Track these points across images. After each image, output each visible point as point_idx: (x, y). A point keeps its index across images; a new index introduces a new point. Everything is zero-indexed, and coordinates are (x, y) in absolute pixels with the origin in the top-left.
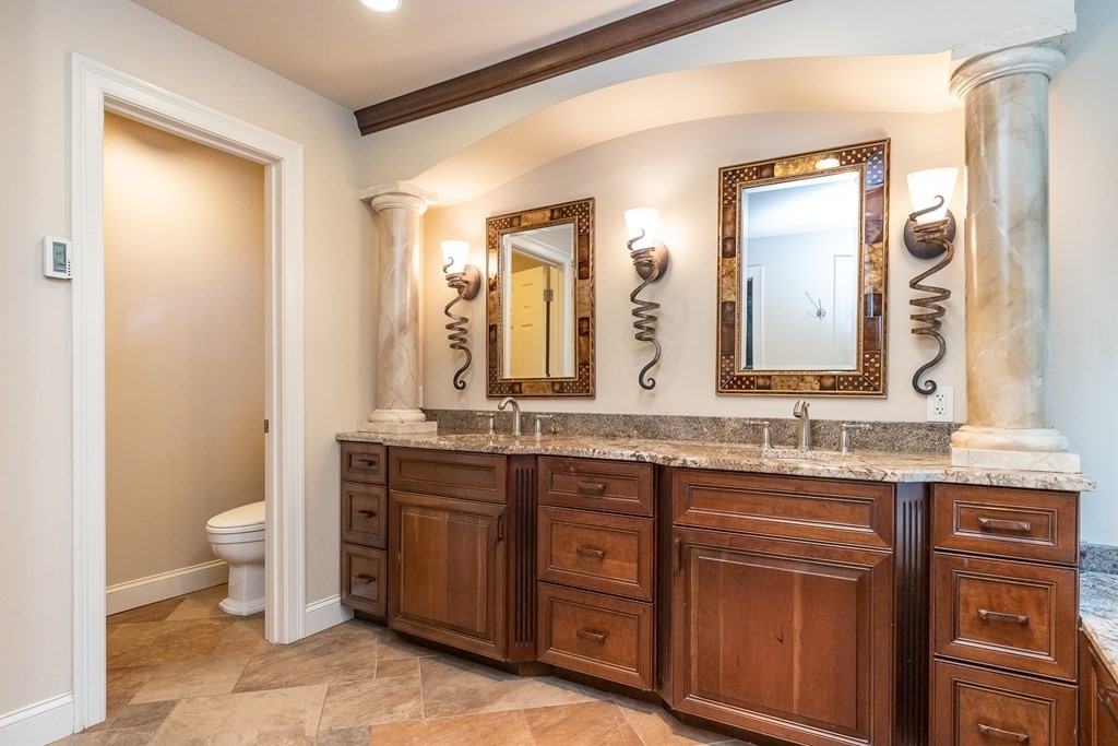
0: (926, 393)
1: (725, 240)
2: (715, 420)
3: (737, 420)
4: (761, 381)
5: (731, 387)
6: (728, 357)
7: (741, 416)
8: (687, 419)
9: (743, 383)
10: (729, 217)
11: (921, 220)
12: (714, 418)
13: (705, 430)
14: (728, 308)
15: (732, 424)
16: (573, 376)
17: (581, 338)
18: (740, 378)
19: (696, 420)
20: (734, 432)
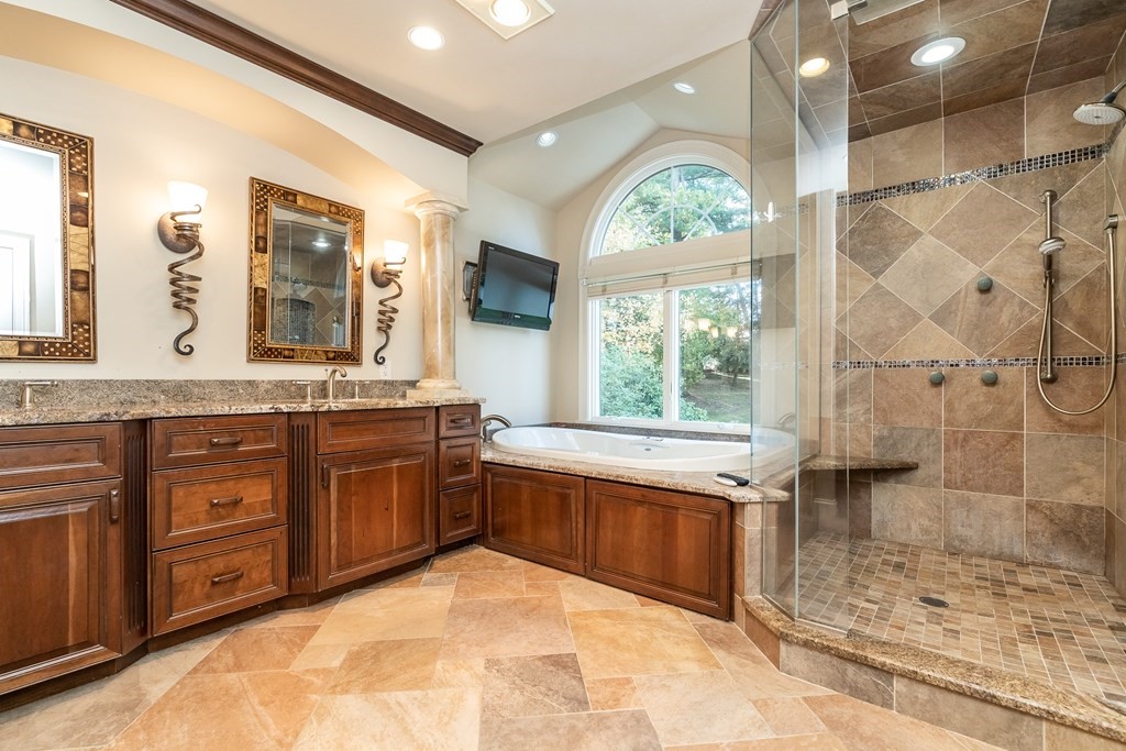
0: (380, 363)
1: (257, 238)
2: (250, 383)
3: (269, 382)
4: (286, 353)
5: (262, 356)
6: (259, 332)
7: (272, 379)
8: (223, 383)
9: (272, 353)
10: (261, 221)
11: (389, 267)
12: (249, 382)
13: (241, 391)
14: (260, 293)
15: (264, 385)
16: (61, 335)
17: (75, 293)
18: (270, 349)
19: (232, 383)
20: (267, 391)
